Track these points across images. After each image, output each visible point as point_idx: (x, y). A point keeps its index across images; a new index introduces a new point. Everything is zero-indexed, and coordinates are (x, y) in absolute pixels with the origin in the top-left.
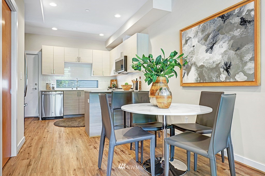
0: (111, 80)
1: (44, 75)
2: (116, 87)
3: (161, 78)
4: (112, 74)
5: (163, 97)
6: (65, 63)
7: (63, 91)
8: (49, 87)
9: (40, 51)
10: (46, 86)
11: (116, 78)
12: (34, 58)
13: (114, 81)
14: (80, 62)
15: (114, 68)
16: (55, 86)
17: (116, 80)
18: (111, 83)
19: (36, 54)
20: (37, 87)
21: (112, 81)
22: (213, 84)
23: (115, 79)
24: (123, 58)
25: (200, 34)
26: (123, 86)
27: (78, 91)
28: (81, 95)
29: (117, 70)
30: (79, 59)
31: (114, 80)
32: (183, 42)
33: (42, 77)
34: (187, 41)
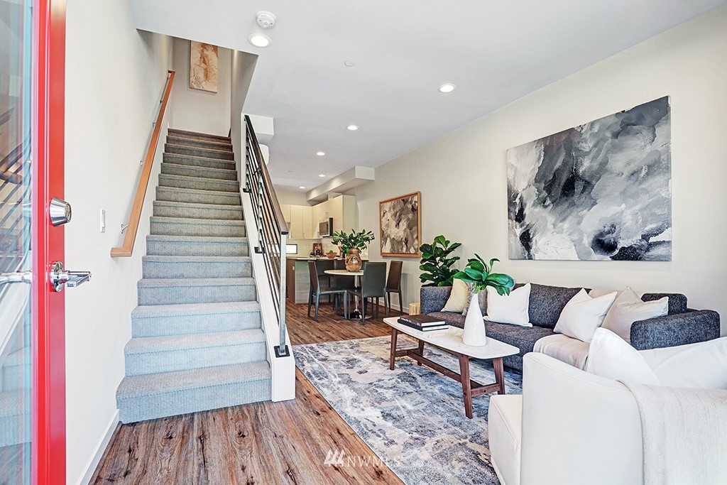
2: (321, 254)
3: (354, 250)
4: (316, 236)
5: (352, 264)
11: (321, 243)
13: (318, 245)
15: (318, 229)
17: (321, 245)
18: (314, 248)
21: (315, 245)
22: (400, 255)
23: (319, 243)
24: (328, 220)
25: (392, 210)
26: (328, 254)
29: (321, 233)
31: (317, 243)
32: (382, 214)
34: (384, 213)
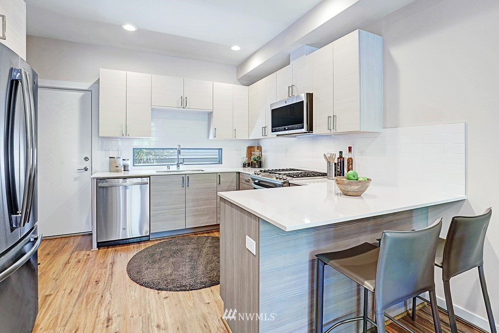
0: (249, 147)
1: (103, 138)
6: (152, 109)
7: (149, 177)
8: (117, 167)
9: (95, 83)
10: (108, 163)
11: (258, 144)
12: (83, 99)
13: (256, 149)
14: (187, 109)
16: (130, 163)
17: (259, 148)
18: (249, 154)
19: (86, 88)
20: (87, 164)
21: (250, 149)
23: (256, 145)
24: (303, 98)
27: (183, 176)
28: (190, 185)
30: (184, 102)
31: (254, 147)
33: (100, 142)
